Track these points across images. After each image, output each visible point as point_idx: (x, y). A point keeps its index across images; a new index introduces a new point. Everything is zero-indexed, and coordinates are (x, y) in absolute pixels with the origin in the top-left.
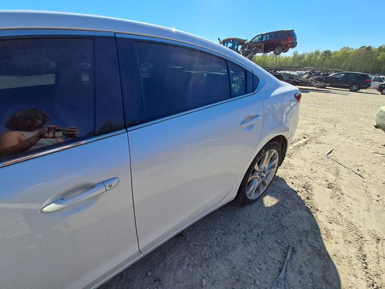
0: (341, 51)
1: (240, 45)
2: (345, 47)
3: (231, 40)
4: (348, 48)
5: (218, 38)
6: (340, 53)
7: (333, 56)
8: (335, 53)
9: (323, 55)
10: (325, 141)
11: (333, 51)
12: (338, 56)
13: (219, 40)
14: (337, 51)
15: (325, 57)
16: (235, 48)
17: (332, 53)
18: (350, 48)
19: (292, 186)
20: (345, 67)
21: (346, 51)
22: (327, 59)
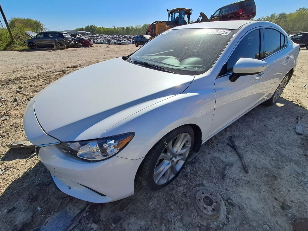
0: (296, 13)
1: (186, 14)
2: (300, 9)
3: (178, 11)
4: (304, 9)
5: (167, 9)
6: (295, 15)
7: (288, 18)
8: (291, 15)
9: (278, 18)
10: (299, 81)
11: (288, 14)
12: (292, 18)
13: (167, 11)
14: (293, 12)
15: (280, 20)
16: (182, 18)
17: (287, 15)
18: (305, 8)
19: (288, 100)
20: (299, 28)
21: (301, 12)
22: (282, 21)
